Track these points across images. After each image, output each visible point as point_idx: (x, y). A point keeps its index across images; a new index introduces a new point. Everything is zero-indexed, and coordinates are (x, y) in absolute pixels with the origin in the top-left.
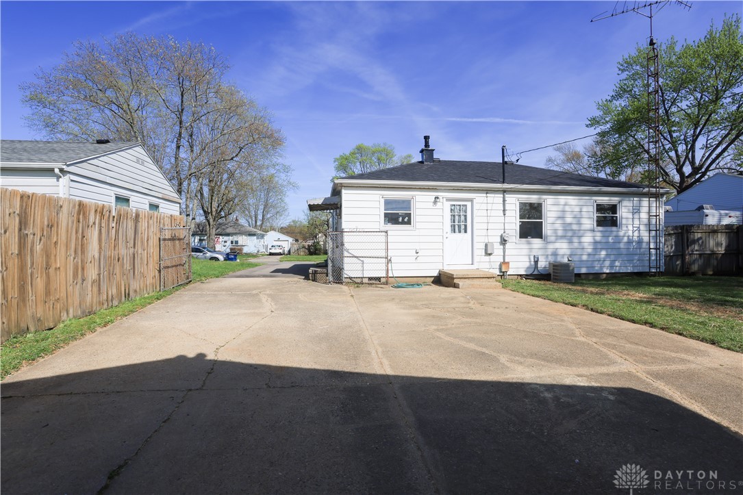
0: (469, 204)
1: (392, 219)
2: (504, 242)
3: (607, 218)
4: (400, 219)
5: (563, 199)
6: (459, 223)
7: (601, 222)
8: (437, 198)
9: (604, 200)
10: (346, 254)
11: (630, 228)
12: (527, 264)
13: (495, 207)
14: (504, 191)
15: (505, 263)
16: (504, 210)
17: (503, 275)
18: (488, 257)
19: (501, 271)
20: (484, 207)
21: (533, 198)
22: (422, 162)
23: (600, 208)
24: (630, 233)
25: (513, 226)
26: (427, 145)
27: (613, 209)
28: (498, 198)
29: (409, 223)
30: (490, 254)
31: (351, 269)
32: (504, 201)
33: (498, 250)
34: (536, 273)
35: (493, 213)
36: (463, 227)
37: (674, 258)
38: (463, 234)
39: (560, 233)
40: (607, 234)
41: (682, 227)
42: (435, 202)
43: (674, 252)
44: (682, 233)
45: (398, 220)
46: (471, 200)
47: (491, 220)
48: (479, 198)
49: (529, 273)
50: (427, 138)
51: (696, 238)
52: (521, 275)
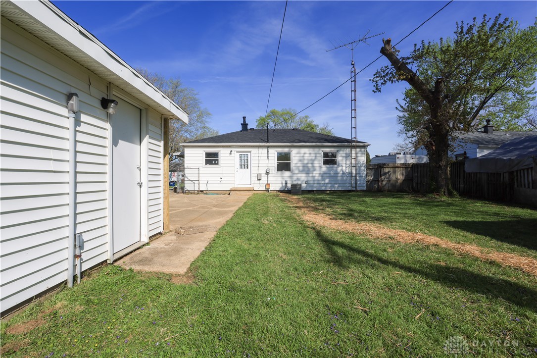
0: (249, 154)
1: (208, 162)
2: (267, 173)
3: (330, 160)
4: (214, 162)
5: (303, 150)
6: (244, 165)
7: (326, 162)
8: (231, 151)
9: (327, 150)
10: (186, 179)
11: (344, 165)
12: (281, 186)
13: (263, 155)
14: (268, 147)
15: (268, 184)
16: (268, 157)
17: (267, 190)
18: (259, 181)
19: (266, 189)
20: (257, 155)
21: (286, 150)
22: (241, 131)
23: (326, 155)
24: (344, 168)
25: (273, 165)
26: (244, 121)
27: (334, 155)
28: (265, 150)
29: (218, 164)
30: (260, 180)
31: (188, 186)
32: (268, 152)
33: (264, 177)
34: (286, 189)
35: (262, 158)
36: (246, 166)
37: (373, 183)
38: (246, 169)
39: (301, 168)
40: (331, 169)
41: (378, 165)
42: (230, 153)
43: (373, 179)
44: (378, 168)
45: (212, 162)
46: (250, 152)
47: (261, 162)
48: (254, 151)
49: (282, 190)
50: (244, 118)
51: (387, 171)
52: (278, 191)
